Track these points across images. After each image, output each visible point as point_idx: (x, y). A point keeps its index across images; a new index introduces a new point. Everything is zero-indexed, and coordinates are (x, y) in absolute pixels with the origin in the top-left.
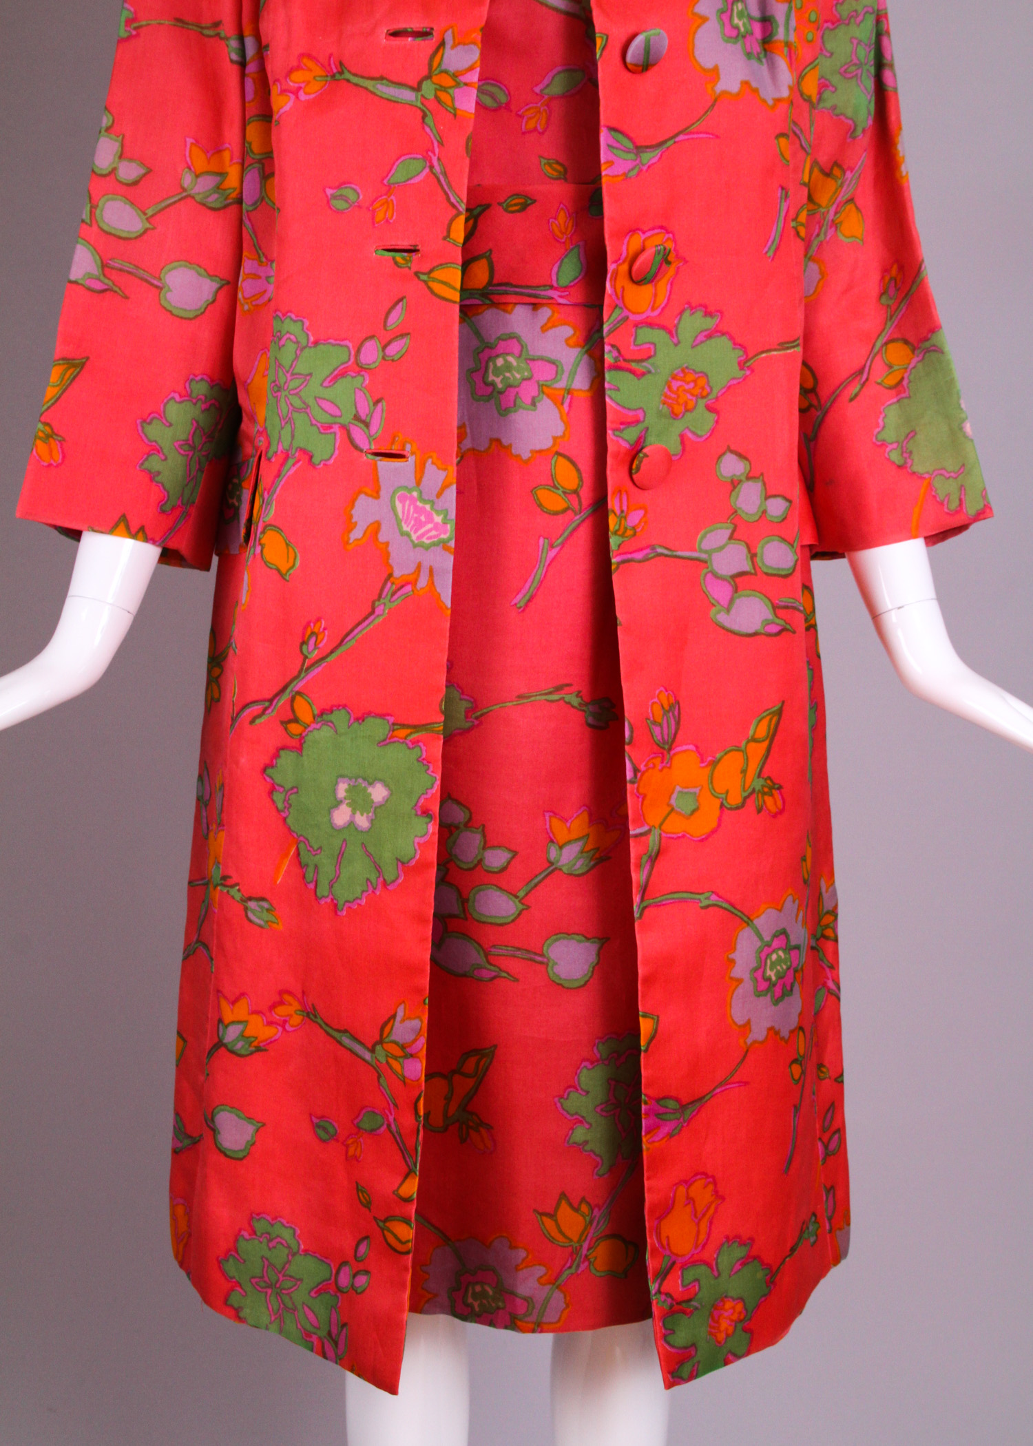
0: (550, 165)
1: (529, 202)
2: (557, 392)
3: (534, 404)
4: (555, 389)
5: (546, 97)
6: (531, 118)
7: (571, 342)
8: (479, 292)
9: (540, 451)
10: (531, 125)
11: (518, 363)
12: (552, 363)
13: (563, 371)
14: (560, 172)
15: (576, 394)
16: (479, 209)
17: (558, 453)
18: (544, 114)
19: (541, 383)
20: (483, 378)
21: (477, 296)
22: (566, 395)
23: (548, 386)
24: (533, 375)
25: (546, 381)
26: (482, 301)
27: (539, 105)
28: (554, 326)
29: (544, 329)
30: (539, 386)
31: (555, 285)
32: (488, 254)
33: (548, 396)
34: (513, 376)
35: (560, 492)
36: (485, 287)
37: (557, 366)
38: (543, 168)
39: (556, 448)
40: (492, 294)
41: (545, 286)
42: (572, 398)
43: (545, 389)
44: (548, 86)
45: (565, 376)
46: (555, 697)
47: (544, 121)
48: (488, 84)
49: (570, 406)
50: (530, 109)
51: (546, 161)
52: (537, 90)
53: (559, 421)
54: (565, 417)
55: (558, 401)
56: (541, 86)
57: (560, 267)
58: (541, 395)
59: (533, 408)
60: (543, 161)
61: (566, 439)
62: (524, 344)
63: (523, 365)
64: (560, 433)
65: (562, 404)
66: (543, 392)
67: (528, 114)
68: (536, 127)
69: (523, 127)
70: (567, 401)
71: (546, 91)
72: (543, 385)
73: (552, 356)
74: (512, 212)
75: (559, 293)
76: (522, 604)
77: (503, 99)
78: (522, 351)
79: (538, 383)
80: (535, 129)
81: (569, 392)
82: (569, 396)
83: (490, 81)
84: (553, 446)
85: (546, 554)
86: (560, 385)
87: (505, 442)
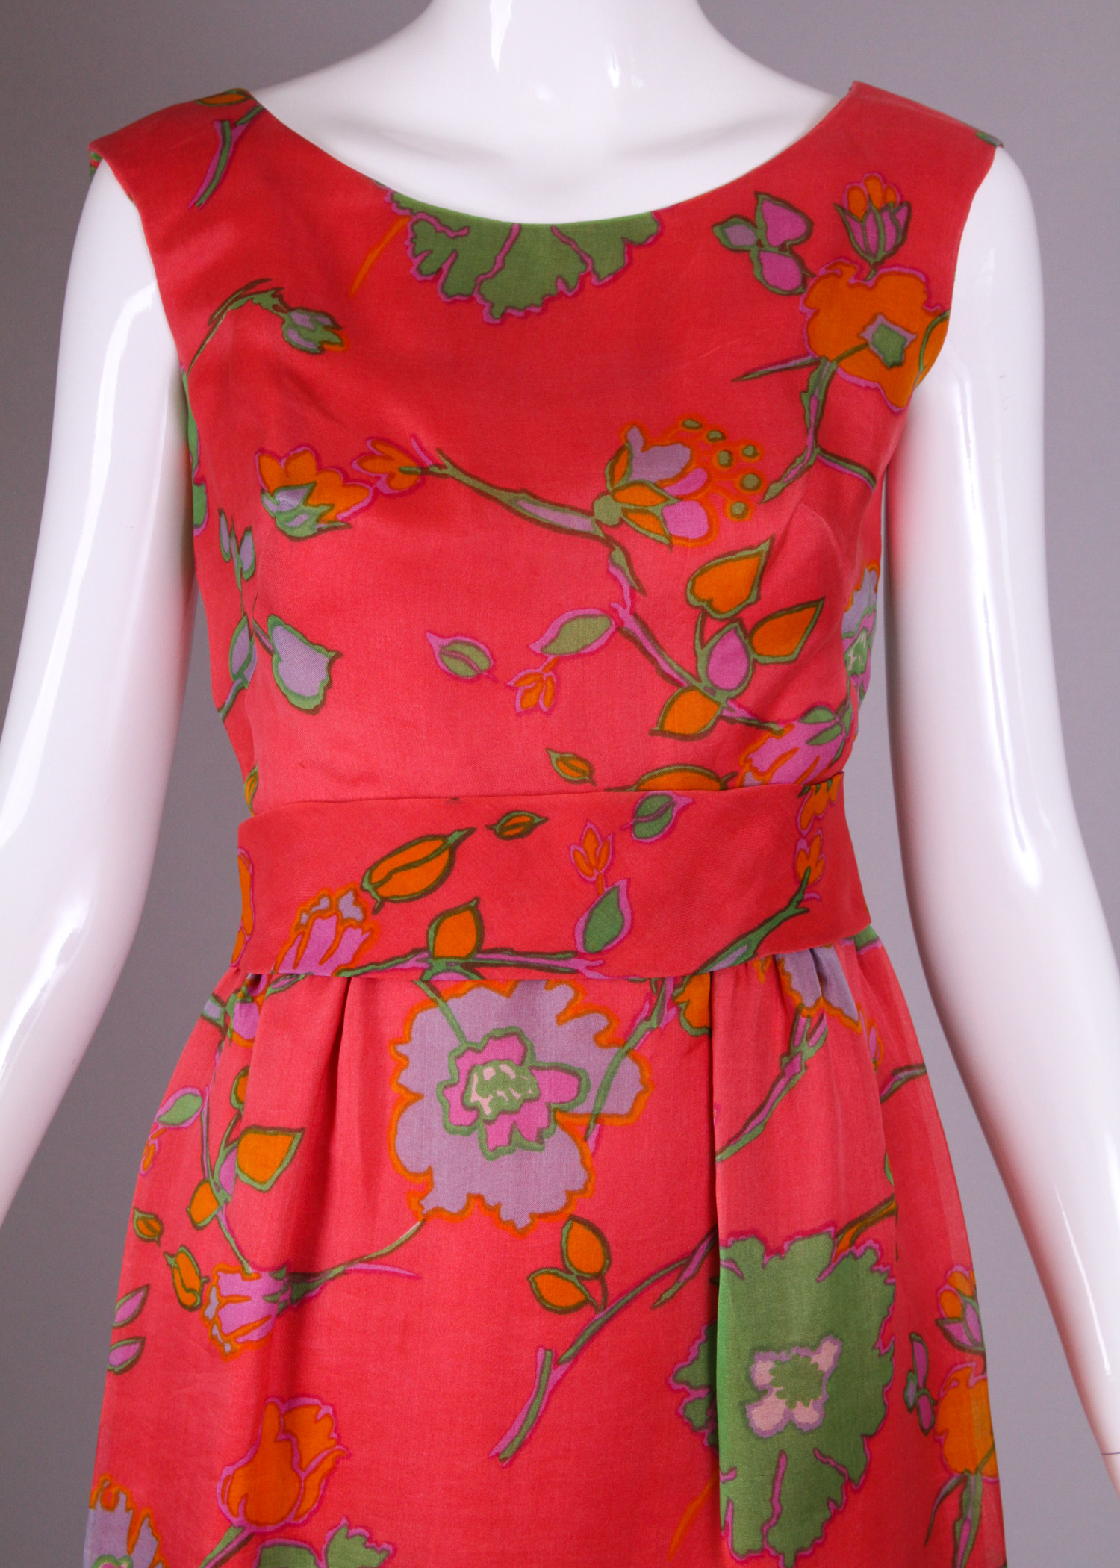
0: (563, 760)
1: (537, 820)
2: (577, 1121)
3: (540, 1139)
4: (574, 1115)
5: (551, 658)
6: (529, 690)
7: (603, 1039)
8: (461, 961)
9: (544, 1216)
10: (531, 700)
11: (517, 1073)
12: (573, 1073)
13: (588, 1085)
14: (583, 772)
15: (607, 1121)
16: (456, 835)
18: (549, 683)
19: (553, 1106)
20: (462, 1097)
21: (458, 968)
22: (592, 1124)
23: (563, 1112)
24: (540, 1094)
25: (562, 1103)
26: (467, 976)
27: (539, 670)
28: (577, 1015)
29: (563, 1018)
30: (549, 1111)
31: (580, 948)
32: (473, 904)
33: (565, 1127)
34: (509, 1095)
35: (575, 1278)
36: (469, 956)
37: (580, 1079)
38: (555, 765)
39: (573, 1210)
40: (482, 965)
41: (564, 952)
42: (601, 1130)
43: (559, 1116)
44: (552, 641)
45: (592, 1094)
47: (549, 695)
48: (459, 642)
49: (598, 1142)
50: (526, 677)
51: (558, 756)
52: (536, 647)
53: (580, 1168)
54: (588, 1162)
55: (578, 1132)
56: (542, 641)
57: (588, 921)
58: (553, 1125)
59: (538, 1146)
60: (554, 756)
61: (587, 1195)
62: (528, 1043)
63: (527, 1078)
64: (578, 1186)
65: (586, 1139)
66: (556, 1121)
67: (524, 685)
68: (538, 703)
69: (518, 705)
70: (593, 1134)
71: (552, 648)
72: (555, 1110)
73: (570, 1061)
74: (512, 837)
75: (586, 963)
77: (484, 664)
78: (524, 1055)
79: (549, 1107)
80: (537, 707)
81: (598, 1118)
82: (598, 1126)
83: (461, 638)
84: (566, 1206)
85: (548, 1376)
86: (581, 1109)
87: (490, 1200)
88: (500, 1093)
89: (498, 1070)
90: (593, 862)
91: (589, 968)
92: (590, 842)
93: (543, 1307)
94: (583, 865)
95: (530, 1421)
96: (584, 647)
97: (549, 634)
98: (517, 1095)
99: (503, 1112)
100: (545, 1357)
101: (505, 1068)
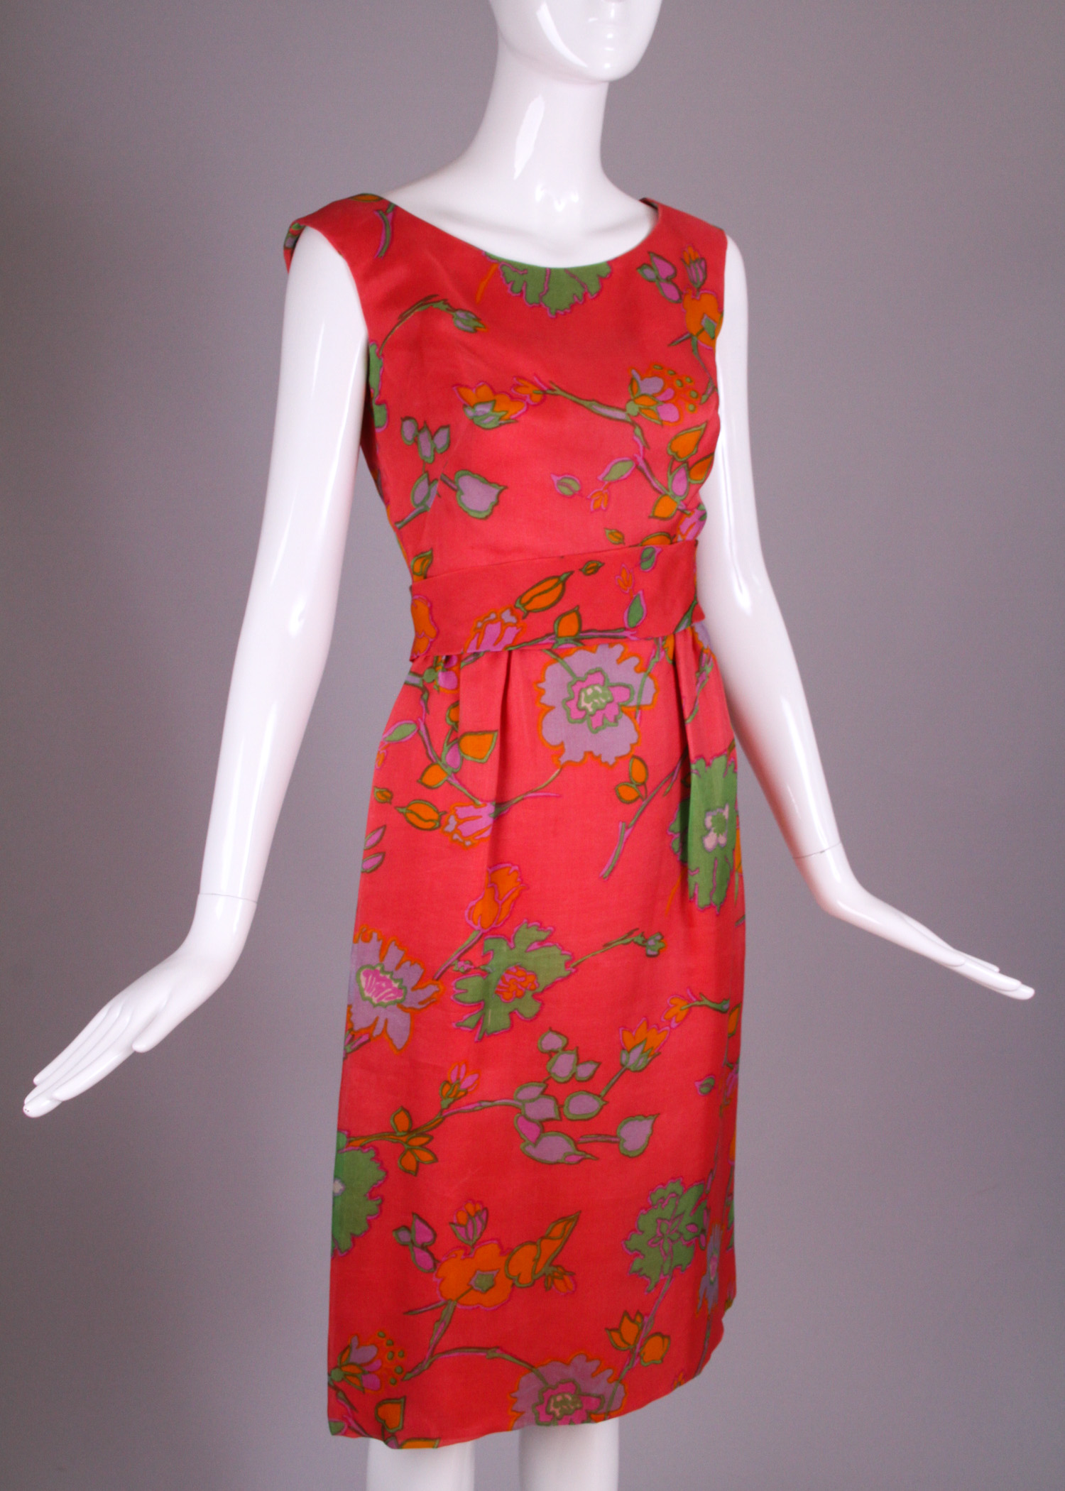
0: (611, 534)
1: (600, 564)
2: (631, 710)
3: (616, 721)
4: (630, 707)
5: (606, 483)
6: (597, 500)
7: (637, 669)
8: (573, 638)
9: (621, 757)
10: (598, 504)
11: (602, 690)
12: (626, 687)
13: (633, 692)
14: (620, 539)
15: (644, 709)
16: (565, 576)
17: (635, 757)
18: (605, 495)
19: (621, 704)
20: (577, 705)
21: (572, 641)
22: (637, 711)
23: (624, 706)
24: (613, 699)
25: (623, 702)
26: (575, 645)
27: (602, 489)
28: (625, 659)
29: (619, 661)
30: (618, 707)
31: (627, 627)
32: (576, 609)
33: (626, 713)
34: (599, 701)
35: (634, 786)
36: (576, 635)
37: (630, 689)
38: (608, 537)
39: (633, 753)
40: (583, 639)
41: (620, 629)
42: (641, 713)
43: (623, 708)
44: (607, 474)
45: (635, 696)
46: (628, 940)
47: (606, 501)
48: (565, 478)
49: (641, 718)
50: (595, 493)
52: (600, 478)
53: (634, 732)
54: (638, 729)
55: (632, 715)
56: (603, 476)
57: (629, 612)
58: (620, 713)
59: (615, 724)
60: (608, 531)
61: (638, 745)
62: (605, 675)
63: (607, 692)
64: (634, 741)
65: (635, 718)
66: (623, 711)
67: (594, 497)
68: (601, 505)
69: (592, 507)
70: (638, 715)
71: (607, 478)
72: (622, 706)
73: (624, 681)
74: (589, 575)
75: (630, 633)
76: (607, 875)
77: (576, 487)
78: (604, 681)
79: (618, 704)
80: (600, 507)
81: (640, 707)
82: (640, 711)
83: (566, 476)
84: (631, 751)
85: (624, 834)
86: (633, 704)
87: (596, 753)
88: (596, 701)
89: (594, 690)
90: (626, 582)
91: (632, 635)
92: (624, 574)
93: (622, 802)
94: (621, 584)
95: (616, 858)
96: (622, 476)
97: (606, 471)
98: (604, 701)
99: (598, 710)
100: (622, 826)
101: (598, 688)
